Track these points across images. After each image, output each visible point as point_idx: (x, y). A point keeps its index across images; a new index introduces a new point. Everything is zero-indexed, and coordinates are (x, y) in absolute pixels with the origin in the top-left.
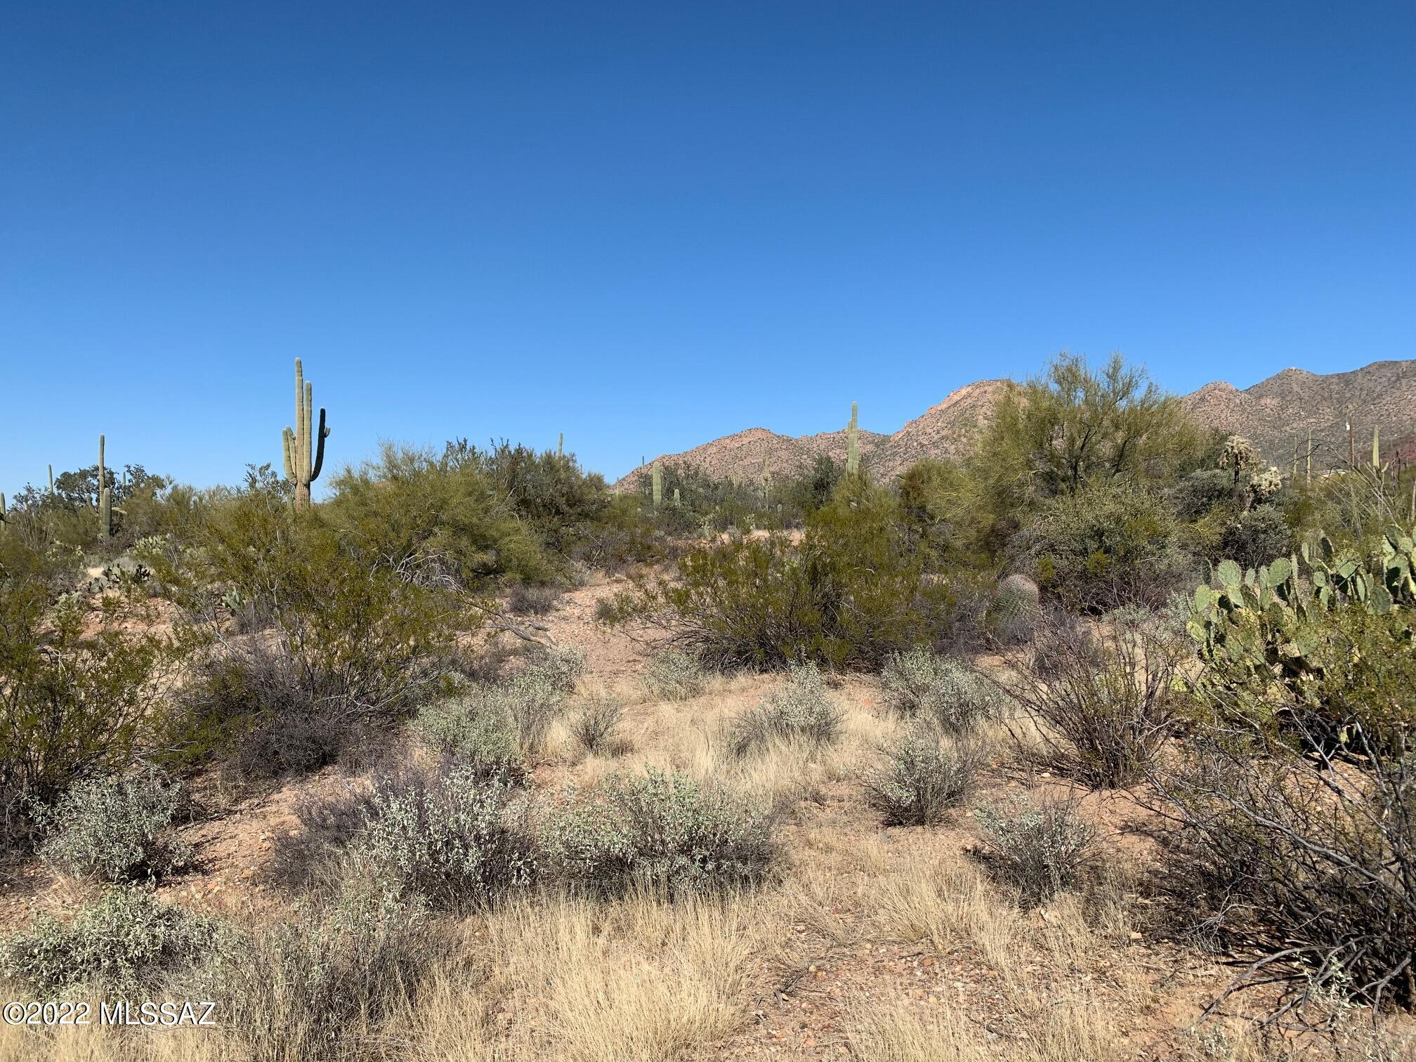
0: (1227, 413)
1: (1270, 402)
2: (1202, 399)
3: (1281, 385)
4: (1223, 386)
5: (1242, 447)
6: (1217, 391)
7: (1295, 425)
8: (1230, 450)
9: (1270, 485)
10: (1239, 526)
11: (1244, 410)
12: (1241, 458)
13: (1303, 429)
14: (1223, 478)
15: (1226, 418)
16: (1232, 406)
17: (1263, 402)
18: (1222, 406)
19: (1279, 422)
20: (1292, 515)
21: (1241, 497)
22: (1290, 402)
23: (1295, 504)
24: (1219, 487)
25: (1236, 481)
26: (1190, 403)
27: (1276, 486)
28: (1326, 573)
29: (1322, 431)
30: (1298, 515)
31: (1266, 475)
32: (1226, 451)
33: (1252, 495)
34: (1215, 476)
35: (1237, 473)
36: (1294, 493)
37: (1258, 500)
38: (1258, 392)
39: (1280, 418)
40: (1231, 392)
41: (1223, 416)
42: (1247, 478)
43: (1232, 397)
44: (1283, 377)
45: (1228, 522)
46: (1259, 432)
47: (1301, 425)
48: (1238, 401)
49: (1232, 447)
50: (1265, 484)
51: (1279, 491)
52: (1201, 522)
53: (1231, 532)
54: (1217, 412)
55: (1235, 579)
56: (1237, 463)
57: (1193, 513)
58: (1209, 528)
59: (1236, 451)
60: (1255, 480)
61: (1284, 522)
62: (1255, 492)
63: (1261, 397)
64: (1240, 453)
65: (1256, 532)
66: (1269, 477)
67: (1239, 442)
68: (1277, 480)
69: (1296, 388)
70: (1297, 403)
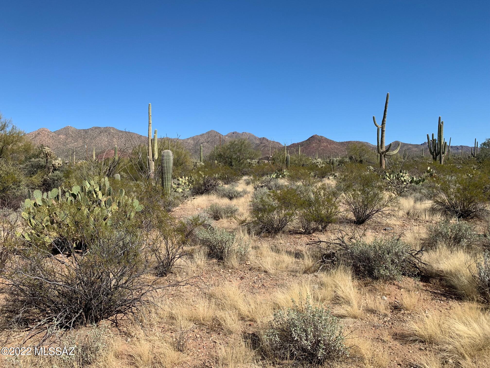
0: (47, 139)
1: (62, 137)
2: (39, 134)
3: (66, 131)
4: (46, 130)
5: (48, 151)
6: (44, 131)
7: (70, 145)
8: (44, 152)
9: (59, 164)
10: (48, 178)
11: (53, 139)
12: (48, 155)
13: (73, 147)
14: (42, 162)
15: (47, 141)
16: (49, 137)
17: (60, 137)
18: (46, 137)
19: (65, 144)
20: (66, 175)
21: (49, 169)
22: (69, 137)
23: (67, 171)
24: (41, 165)
25: (47, 163)
26: (34, 134)
27: (60, 165)
28: (69, 193)
29: (79, 147)
30: (67, 174)
31: (57, 161)
32: (43, 152)
33: (52, 168)
34: (39, 161)
35: (47, 160)
36: (66, 167)
37: (55, 169)
38: (58, 133)
39: (66, 142)
40: (49, 132)
41: (46, 140)
42: (51, 162)
43: (49, 134)
44: (67, 129)
45: (44, 177)
46: (59, 147)
47: (72, 145)
48: (51, 135)
49: (45, 151)
50: (57, 164)
51: (61, 166)
52: (34, 177)
53: (45, 180)
54: (44, 139)
55: (40, 196)
56: (47, 157)
57: (31, 173)
58: (37, 179)
59: (47, 152)
60: (54, 163)
61: (63, 177)
62: (54, 167)
63: (59, 135)
64: (48, 153)
65: (54, 180)
66: (58, 162)
67: (47, 150)
68: (61, 163)
69: (70, 133)
70: (71, 138)
